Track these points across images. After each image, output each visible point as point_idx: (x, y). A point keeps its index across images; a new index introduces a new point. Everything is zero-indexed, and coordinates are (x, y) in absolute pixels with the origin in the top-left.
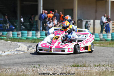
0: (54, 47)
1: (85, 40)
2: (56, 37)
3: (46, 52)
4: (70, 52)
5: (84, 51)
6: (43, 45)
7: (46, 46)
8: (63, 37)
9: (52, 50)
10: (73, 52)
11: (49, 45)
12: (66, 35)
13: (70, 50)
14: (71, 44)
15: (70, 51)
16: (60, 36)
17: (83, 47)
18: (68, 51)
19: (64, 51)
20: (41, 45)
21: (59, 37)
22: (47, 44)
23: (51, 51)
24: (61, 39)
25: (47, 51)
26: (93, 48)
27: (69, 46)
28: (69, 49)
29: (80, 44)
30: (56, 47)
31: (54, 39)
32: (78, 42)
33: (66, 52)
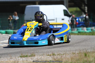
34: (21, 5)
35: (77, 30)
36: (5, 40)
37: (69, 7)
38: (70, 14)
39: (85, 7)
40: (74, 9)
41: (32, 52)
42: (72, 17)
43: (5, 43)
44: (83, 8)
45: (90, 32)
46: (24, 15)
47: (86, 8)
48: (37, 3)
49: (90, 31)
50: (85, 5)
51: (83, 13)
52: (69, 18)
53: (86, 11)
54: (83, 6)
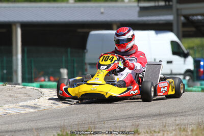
34: (80, 30)
35: (201, 85)
36: (30, 99)
43: (30, 106)
46: (85, 51)
48: (115, 27)
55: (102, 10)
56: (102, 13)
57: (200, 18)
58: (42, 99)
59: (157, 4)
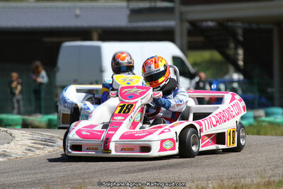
0: (116, 137)
1: (217, 112)
2: (122, 107)
3: (92, 153)
4: (166, 150)
5: (213, 147)
6: (84, 133)
7: (94, 136)
8: (148, 105)
9: (112, 146)
10: (176, 151)
11: (102, 132)
12: (154, 99)
13: (168, 145)
14: (172, 127)
15: (168, 147)
16: (136, 102)
17: (209, 136)
18: (162, 149)
19: (147, 149)
20: (78, 133)
21: (132, 105)
22: (95, 129)
23: (107, 149)
24: (142, 111)
25: (95, 149)
26: (244, 137)
27: (163, 132)
28: (163, 141)
29: (201, 125)
30: (123, 137)
31: (117, 112)
32: (194, 120)
33: (155, 152)
34: (47, 40)
37: (188, 47)
38: (192, 70)
39: (236, 48)
40: (206, 55)
41: (77, 181)
42: (197, 79)
44: (231, 52)
45: (251, 125)
46: (55, 69)
47: (241, 52)
48: (95, 35)
49: (251, 121)
50: (238, 44)
51: (231, 68)
52: (190, 83)
53: (241, 63)
54: (232, 45)
55: (78, 12)
56: (77, 16)
57: (211, 24)
58: (12, 144)
59: (153, 4)
